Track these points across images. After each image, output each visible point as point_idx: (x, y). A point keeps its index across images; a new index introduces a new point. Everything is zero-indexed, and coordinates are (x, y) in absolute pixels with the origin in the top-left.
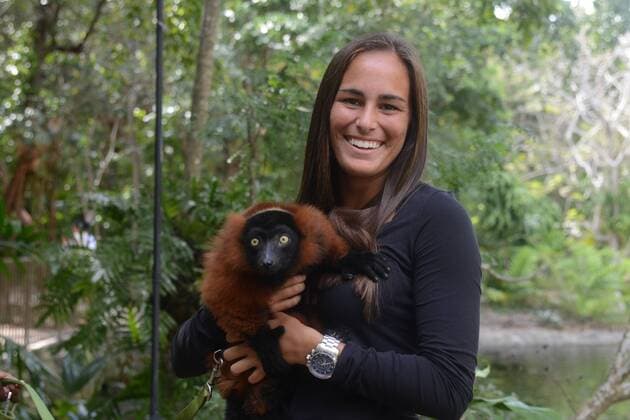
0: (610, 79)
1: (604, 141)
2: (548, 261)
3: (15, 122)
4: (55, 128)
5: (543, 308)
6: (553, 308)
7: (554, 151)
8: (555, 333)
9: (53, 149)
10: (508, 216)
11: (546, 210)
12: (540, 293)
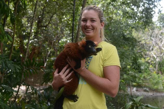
0: (160, 37)
1: (159, 50)
3: (32, 41)
4: (40, 43)
5: (145, 87)
6: (147, 87)
8: (147, 93)
9: (39, 48)
10: (137, 66)
11: (146, 65)
12: (144, 84)
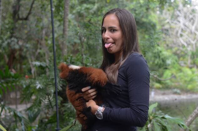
0: (191, 16)
2: (175, 74)
3: (8, 42)
4: (21, 44)
5: (174, 88)
7: (174, 40)
9: (21, 50)
10: (161, 61)
11: (173, 58)
12: (173, 84)
